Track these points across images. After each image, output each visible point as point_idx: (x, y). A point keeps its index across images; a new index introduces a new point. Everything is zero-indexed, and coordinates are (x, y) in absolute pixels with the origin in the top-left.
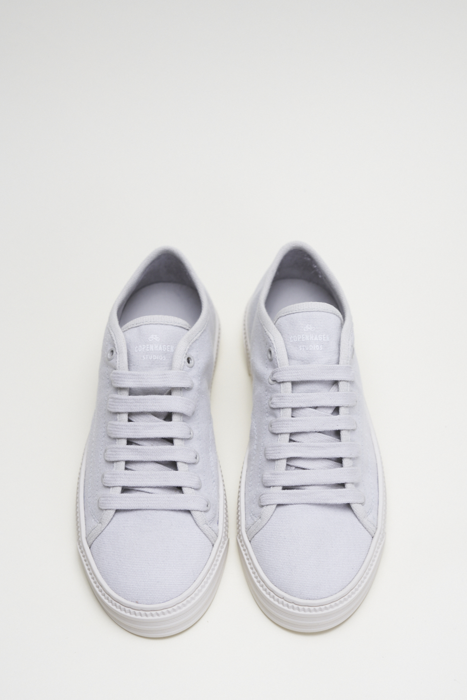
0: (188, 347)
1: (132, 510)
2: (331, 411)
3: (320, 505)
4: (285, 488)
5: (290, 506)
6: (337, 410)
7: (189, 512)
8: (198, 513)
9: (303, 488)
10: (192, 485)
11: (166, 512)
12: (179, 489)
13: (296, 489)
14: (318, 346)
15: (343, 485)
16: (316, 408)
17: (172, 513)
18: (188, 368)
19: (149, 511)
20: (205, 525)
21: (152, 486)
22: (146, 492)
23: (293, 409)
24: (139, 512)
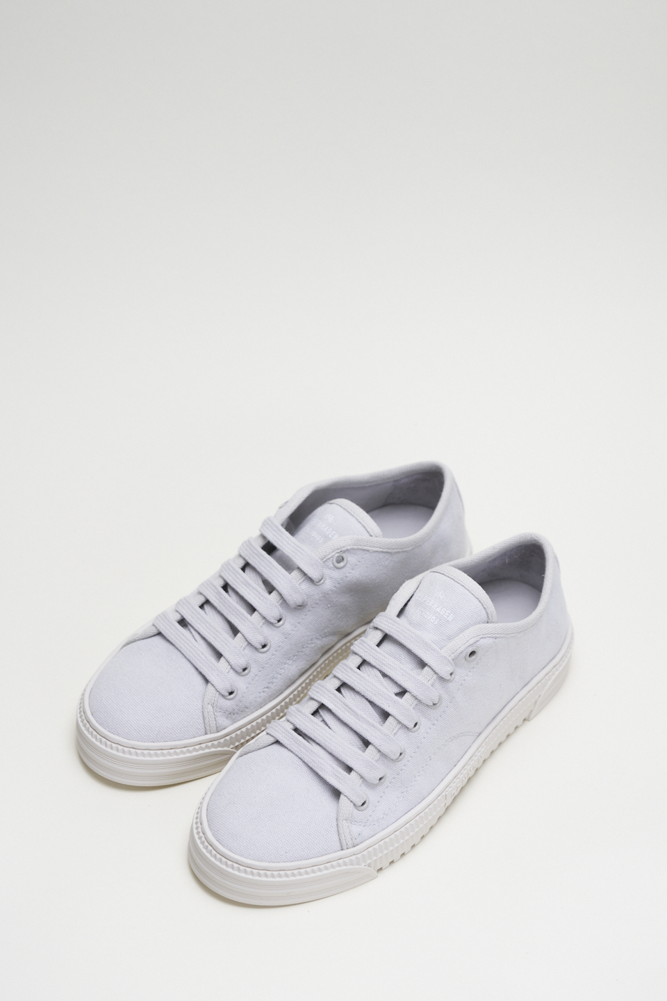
0: (349, 548)
1: (168, 641)
2: (397, 690)
3: (311, 769)
4: (296, 730)
5: (285, 750)
6: (402, 693)
7: (207, 681)
8: (212, 688)
9: (311, 742)
10: (232, 663)
11: (190, 666)
12: (219, 655)
13: (303, 737)
14: (434, 618)
15: (349, 769)
16: (384, 675)
17: (193, 670)
18: (332, 565)
19: (179, 653)
20: (210, 707)
21: (201, 633)
22: (194, 637)
23: (364, 662)
24: (171, 647)
